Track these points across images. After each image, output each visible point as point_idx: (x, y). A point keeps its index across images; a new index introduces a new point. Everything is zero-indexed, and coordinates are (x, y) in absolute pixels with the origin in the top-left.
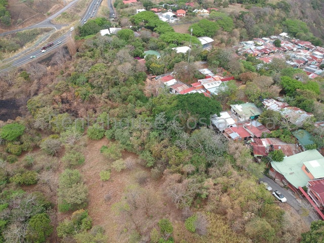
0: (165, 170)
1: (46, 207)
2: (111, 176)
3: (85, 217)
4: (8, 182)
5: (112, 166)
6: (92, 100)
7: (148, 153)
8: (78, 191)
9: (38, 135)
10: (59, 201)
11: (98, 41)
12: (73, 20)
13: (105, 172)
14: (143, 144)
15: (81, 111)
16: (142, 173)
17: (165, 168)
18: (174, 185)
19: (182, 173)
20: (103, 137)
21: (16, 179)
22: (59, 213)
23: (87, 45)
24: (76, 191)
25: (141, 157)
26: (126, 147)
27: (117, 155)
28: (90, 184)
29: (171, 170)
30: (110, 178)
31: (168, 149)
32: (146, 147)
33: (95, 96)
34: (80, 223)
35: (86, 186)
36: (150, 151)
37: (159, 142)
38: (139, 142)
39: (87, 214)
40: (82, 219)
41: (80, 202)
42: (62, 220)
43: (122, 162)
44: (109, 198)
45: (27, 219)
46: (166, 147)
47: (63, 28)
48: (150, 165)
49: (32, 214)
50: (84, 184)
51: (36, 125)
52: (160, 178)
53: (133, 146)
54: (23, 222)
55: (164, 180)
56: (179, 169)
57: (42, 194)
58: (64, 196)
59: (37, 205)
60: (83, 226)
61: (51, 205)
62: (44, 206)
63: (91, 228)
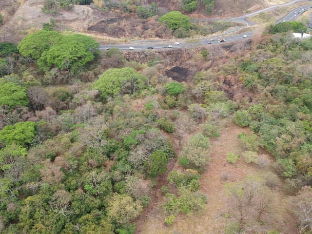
0: (306, 187)
3: (196, 179)
5: (243, 154)
9: (191, 100)
11: (286, 38)
12: (268, 21)
13: (233, 155)
22: (177, 164)
24: (199, 154)
26: (266, 145)
27: (253, 147)
30: (235, 163)
32: (291, 155)
34: (189, 180)
38: (285, 147)
40: (192, 178)
43: (256, 156)
44: (226, 179)
47: (255, 26)
48: (288, 175)
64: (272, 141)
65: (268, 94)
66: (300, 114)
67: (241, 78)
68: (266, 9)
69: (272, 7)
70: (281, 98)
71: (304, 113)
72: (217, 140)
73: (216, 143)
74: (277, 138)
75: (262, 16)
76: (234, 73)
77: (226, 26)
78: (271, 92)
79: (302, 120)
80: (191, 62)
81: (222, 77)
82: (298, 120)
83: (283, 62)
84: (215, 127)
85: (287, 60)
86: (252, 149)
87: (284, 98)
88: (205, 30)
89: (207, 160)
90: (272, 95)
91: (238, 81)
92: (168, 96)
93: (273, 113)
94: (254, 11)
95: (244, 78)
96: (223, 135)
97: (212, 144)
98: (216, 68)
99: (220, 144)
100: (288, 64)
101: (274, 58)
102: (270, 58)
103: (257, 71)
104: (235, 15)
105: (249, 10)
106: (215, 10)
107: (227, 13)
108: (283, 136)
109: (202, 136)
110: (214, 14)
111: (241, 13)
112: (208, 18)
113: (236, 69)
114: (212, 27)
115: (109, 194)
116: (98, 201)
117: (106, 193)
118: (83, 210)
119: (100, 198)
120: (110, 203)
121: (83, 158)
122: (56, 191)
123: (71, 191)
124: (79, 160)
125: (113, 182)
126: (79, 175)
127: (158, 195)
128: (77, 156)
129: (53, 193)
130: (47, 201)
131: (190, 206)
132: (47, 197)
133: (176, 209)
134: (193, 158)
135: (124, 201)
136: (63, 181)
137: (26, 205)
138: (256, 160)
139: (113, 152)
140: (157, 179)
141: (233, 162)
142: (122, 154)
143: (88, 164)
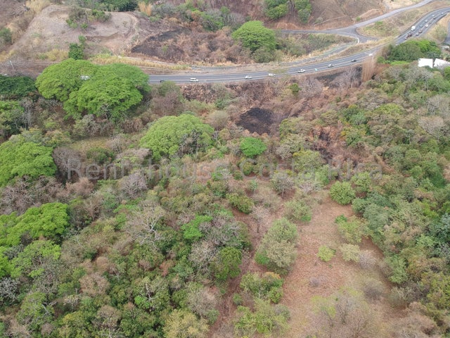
0: (415, 303)
1: (244, 245)
2: (333, 260)
3: (277, 286)
4: (224, 197)
5: (340, 248)
6: (359, 149)
7: (401, 263)
8: (285, 252)
9: (275, 163)
10: (259, 248)
11: (408, 72)
12: (388, 34)
13: (327, 250)
14: (401, 245)
15: (337, 158)
16: (377, 283)
17: (416, 299)
18: (417, 331)
19: (440, 323)
20: (348, 204)
21: (232, 198)
22: (254, 261)
23: (390, 73)
24: (282, 250)
25: (387, 260)
26: (372, 235)
27: (354, 238)
28: (302, 252)
29: (425, 308)
30: (330, 262)
31: (438, 275)
32: (402, 251)
33: (366, 146)
34: (268, 289)
35: (296, 252)
36: (406, 261)
37: (429, 257)
38: (396, 239)
39: (281, 284)
40: (272, 285)
41: (280, 265)
42: (252, 271)
43: (357, 251)
44: (316, 285)
45: (221, 245)
46: (435, 269)
47: (369, 42)
48: (396, 281)
49: (228, 243)
50: (295, 247)
51: (279, 151)
52: (400, 308)
53: (383, 239)
54: (216, 246)
55: (405, 315)
56: (438, 315)
57: (247, 228)
58: (267, 247)
59: (237, 237)
60: (269, 294)
61: (250, 246)
62: (243, 243)
63: (277, 303)
64: (380, 230)
65: (378, 157)
66: (419, 192)
67: (343, 133)
68: (385, 15)
69: (395, 12)
70: (396, 164)
71: (426, 188)
72: (308, 224)
73: (307, 229)
74: (387, 226)
75: (379, 26)
76: (335, 125)
77: (327, 42)
78: (382, 154)
79: (420, 199)
80: (277, 101)
81: (317, 129)
82: (416, 201)
83: (401, 111)
84: (306, 207)
85: (408, 108)
86: (352, 241)
87: (400, 165)
88: (298, 48)
89: (292, 258)
90: (384, 159)
91: (339, 137)
92: (243, 159)
93: (383, 187)
94: (368, 18)
95: (348, 133)
96: (317, 217)
97: (301, 231)
98: (310, 113)
99: (311, 231)
100: (408, 113)
101: (389, 105)
102: (384, 103)
103: (365, 123)
104: (340, 24)
105: (360, 17)
106: (312, 17)
107: (329, 22)
108: (395, 224)
109: (288, 222)
110: (311, 22)
111: (350, 22)
112: (301, 29)
113: (337, 118)
114: (307, 42)
115: (166, 308)
116: (152, 319)
117: (163, 307)
118: (134, 331)
119: (154, 314)
120: (168, 322)
121: (132, 258)
122: (100, 307)
123: (119, 305)
124: (126, 261)
125: (171, 291)
126: (128, 282)
127: (229, 305)
128: (124, 255)
129: (97, 308)
130: (89, 320)
131: (269, 325)
132: (89, 314)
133: (250, 328)
134: (274, 257)
135: (185, 321)
136: (108, 292)
137: (64, 325)
138: (357, 258)
139: (170, 246)
140: (227, 284)
141: (326, 260)
142: (182, 251)
143: (139, 266)
